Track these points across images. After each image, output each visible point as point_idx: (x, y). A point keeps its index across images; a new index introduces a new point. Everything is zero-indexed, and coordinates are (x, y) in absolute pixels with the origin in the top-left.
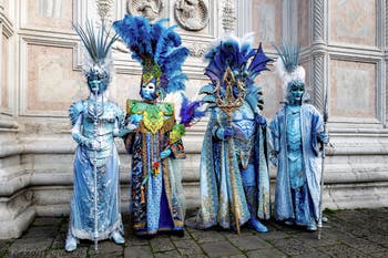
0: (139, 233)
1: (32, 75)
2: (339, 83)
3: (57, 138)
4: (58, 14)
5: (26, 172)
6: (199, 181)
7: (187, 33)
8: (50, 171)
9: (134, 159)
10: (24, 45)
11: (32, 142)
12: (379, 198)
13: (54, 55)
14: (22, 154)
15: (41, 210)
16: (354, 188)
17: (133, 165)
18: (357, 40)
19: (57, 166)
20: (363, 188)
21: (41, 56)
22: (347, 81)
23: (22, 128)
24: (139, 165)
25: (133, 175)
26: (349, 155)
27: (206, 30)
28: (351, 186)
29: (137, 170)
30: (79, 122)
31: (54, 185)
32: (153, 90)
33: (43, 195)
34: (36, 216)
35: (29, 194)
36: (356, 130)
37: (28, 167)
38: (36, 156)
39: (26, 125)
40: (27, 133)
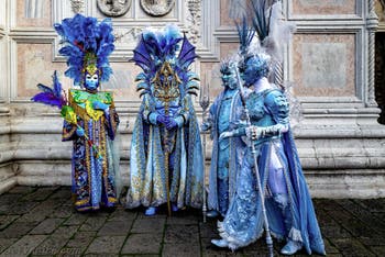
0: (80, 210)
1: (21, 68)
2: (305, 60)
3: (38, 120)
4: (39, 15)
5: (12, 149)
8: (31, 148)
9: (77, 144)
10: (14, 44)
11: (19, 124)
12: (347, 187)
13: (36, 50)
14: (11, 134)
15: (21, 180)
17: (76, 149)
18: (328, 10)
20: (330, 175)
21: (27, 52)
22: (315, 57)
23: (12, 112)
24: (82, 149)
25: (76, 158)
29: (80, 153)
32: (97, 80)
33: (27, 168)
34: (17, 185)
35: (16, 167)
36: (325, 110)
37: (15, 144)
38: (23, 136)
39: (16, 110)
40: (18, 116)
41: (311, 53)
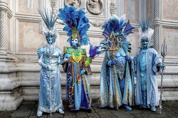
1: (21, 36)
2: (166, 40)
3: (32, 65)
4: (32, 7)
5: (19, 80)
6: (99, 86)
7: (93, 15)
8: (29, 80)
9: (68, 75)
10: (17, 21)
11: (21, 66)
13: (30, 26)
14: (17, 72)
15: (26, 97)
16: (174, 90)
17: (68, 78)
19: (33, 78)
21: (25, 27)
22: (171, 39)
23: (16, 60)
24: (71, 78)
25: (68, 83)
26: (172, 74)
27: (102, 14)
28: (173, 89)
29: (70, 80)
30: (42, 57)
31: (31, 86)
32: (77, 42)
33: (27, 91)
34: (24, 101)
35: (20, 91)
36: (175, 62)
37: (20, 78)
38: (23, 73)
39: (19, 59)
40: (19, 62)
41: (169, 37)
